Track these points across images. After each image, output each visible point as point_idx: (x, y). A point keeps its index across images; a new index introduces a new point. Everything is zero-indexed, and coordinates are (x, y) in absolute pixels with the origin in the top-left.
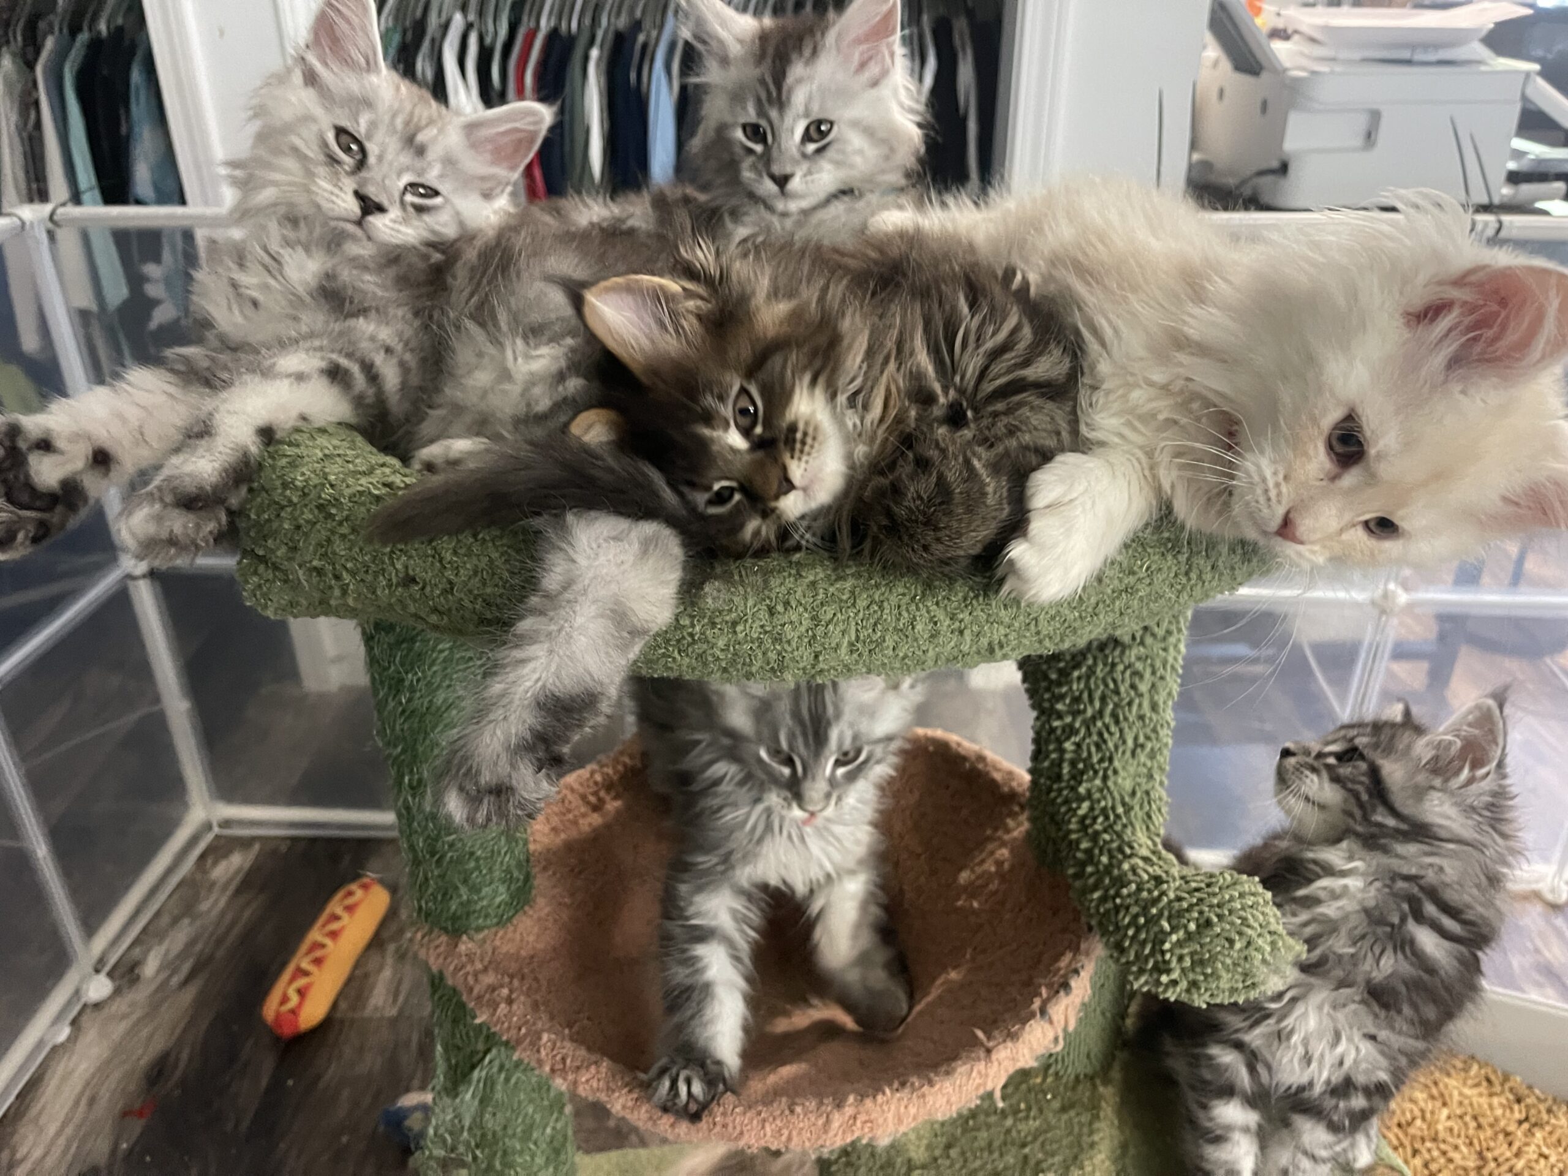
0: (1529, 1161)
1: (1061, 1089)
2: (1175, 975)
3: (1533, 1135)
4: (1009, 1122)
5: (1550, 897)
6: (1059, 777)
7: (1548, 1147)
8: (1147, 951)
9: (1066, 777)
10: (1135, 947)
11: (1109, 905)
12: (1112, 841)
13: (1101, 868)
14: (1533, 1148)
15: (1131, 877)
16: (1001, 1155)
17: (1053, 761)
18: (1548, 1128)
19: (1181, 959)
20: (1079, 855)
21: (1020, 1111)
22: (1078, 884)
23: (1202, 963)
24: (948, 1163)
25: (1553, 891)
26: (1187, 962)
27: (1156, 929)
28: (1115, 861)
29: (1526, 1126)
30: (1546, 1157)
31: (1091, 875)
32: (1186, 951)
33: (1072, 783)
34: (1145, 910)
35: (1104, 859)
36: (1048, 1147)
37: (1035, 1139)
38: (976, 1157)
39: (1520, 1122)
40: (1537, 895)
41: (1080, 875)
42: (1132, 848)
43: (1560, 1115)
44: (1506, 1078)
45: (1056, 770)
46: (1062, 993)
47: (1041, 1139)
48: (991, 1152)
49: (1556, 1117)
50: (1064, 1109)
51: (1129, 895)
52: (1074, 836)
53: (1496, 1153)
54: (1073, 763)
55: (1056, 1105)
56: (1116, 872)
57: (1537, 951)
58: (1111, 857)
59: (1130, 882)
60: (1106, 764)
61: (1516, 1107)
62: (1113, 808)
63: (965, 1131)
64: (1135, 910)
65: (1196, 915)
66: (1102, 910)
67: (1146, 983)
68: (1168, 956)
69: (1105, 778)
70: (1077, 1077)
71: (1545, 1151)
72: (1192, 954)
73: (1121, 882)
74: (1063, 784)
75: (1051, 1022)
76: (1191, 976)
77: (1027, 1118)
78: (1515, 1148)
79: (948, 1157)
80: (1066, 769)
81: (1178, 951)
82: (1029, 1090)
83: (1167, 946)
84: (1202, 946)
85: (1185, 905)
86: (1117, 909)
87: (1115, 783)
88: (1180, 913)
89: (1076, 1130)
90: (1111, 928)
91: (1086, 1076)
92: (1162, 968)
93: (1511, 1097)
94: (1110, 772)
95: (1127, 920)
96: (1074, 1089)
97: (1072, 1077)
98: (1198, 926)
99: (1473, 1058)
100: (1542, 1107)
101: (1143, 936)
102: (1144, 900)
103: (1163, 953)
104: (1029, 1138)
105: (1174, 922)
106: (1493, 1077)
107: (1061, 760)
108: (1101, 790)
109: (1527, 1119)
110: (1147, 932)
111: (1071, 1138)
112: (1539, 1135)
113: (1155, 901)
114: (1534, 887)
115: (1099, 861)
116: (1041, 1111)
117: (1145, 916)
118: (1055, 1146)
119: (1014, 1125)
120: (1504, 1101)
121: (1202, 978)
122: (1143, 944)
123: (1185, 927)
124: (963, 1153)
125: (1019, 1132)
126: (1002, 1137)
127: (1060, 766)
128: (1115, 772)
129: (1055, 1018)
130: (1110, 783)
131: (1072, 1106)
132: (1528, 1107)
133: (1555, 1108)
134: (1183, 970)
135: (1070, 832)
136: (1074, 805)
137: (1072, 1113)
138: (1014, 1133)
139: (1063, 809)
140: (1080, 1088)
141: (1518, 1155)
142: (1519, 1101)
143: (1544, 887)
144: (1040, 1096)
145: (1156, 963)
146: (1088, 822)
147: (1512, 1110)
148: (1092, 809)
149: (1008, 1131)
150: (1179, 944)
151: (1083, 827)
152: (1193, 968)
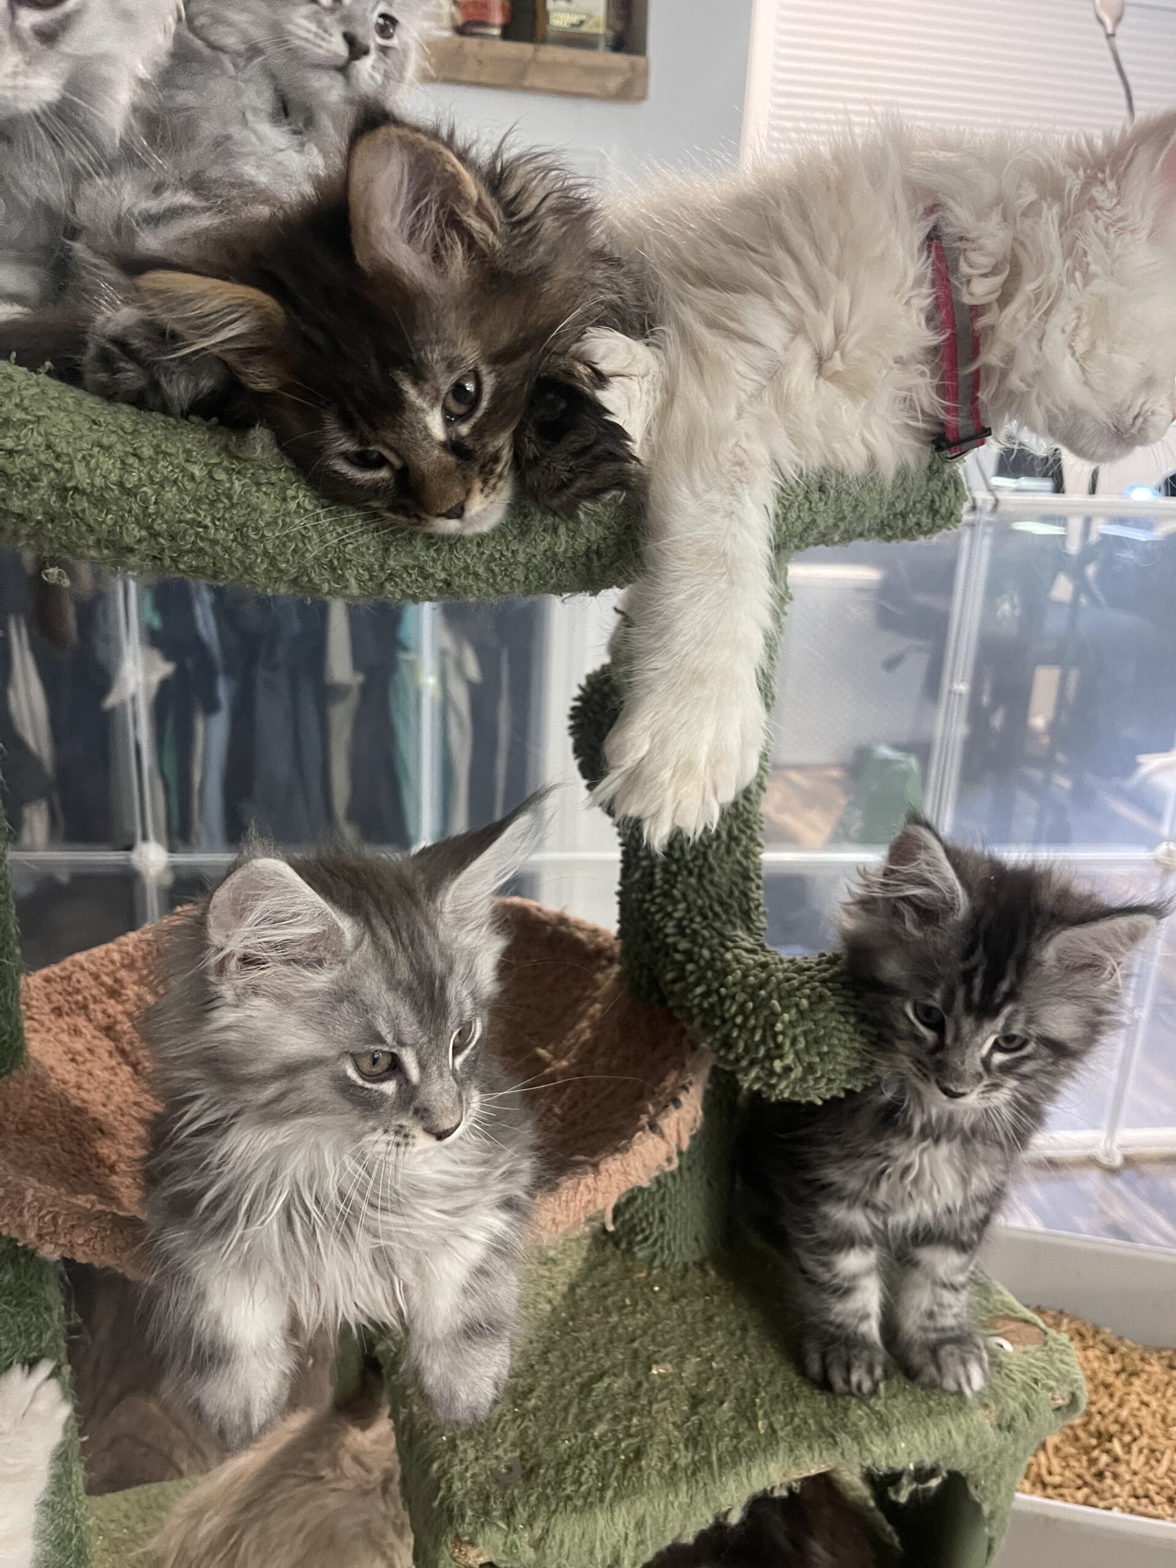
0: (1132, 1409)
1: (669, 1279)
2: (789, 1060)
3: (1131, 1384)
4: (614, 1318)
5: (1105, 1161)
6: (651, 887)
7: (1148, 1393)
8: (757, 1038)
9: (659, 883)
10: (745, 1036)
11: (714, 999)
12: (712, 937)
13: (702, 963)
14: (1133, 1397)
15: (735, 965)
16: (607, 1352)
17: (645, 868)
18: (1144, 1376)
19: (794, 1041)
20: (678, 957)
21: (625, 1306)
22: (678, 987)
23: (817, 1041)
24: (546, 1368)
25: (1107, 1155)
26: (801, 1045)
27: (766, 1013)
28: (716, 955)
29: (1123, 1376)
30: (1147, 1405)
31: (692, 973)
32: (799, 1030)
33: (666, 887)
34: (753, 997)
35: (706, 953)
36: (660, 1339)
37: (645, 1332)
38: (578, 1359)
39: (1118, 1373)
40: (1091, 1162)
41: (681, 977)
42: (733, 941)
43: (1153, 1361)
44: (1097, 1332)
45: (648, 879)
46: (671, 1107)
47: (651, 1332)
48: (596, 1351)
49: (1150, 1364)
50: (674, 1300)
51: (735, 984)
52: (670, 940)
53: (1099, 1405)
54: (666, 869)
55: (665, 1297)
56: (719, 964)
57: (1102, 1212)
58: (712, 950)
59: (734, 971)
60: (700, 862)
61: (1111, 1357)
62: (711, 908)
63: (564, 1333)
64: (741, 997)
65: (807, 991)
66: (706, 1005)
67: (757, 1079)
68: (780, 1038)
69: (700, 877)
70: (685, 1265)
71: (1146, 1398)
72: (805, 1034)
73: (725, 972)
74: (656, 892)
75: (662, 1136)
76: (807, 1059)
77: (634, 1313)
78: (1116, 1399)
79: (546, 1363)
80: (658, 876)
81: (790, 1032)
82: (633, 1285)
83: (779, 1027)
84: (815, 1022)
85: (795, 983)
86: (722, 1000)
87: (712, 882)
88: (790, 994)
89: (689, 1319)
90: (717, 1022)
91: (695, 1263)
92: (776, 1053)
93: (1105, 1348)
94: (705, 870)
95: (734, 1009)
96: (683, 1277)
97: (680, 1266)
98: (811, 1004)
99: (1061, 1312)
100: (1136, 1356)
101: (752, 1022)
102: (751, 986)
103: (775, 1036)
104: (639, 1332)
105: (786, 1002)
106: (1083, 1330)
107: (653, 866)
108: (697, 892)
109: (1123, 1370)
110: (757, 1019)
111: (684, 1327)
112: (1137, 1383)
113: (762, 985)
114: (1088, 1152)
115: (701, 956)
116: (649, 1304)
117: (752, 1001)
118: (667, 1337)
119: (620, 1321)
120: (1098, 1353)
121: (817, 1060)
122: (754, 1029)
123: (797, 1005)
124: (564, 1356)
125: (625, 1328)
126: (607, 1334)
127: (652, 874)
128: (711, 870)
129: (666, 1131)
130: (706, 883)
131: (683, 1295)
132: (1123, 1356)
133: (1147, 1355)
134: (797, 1054)
135: (667, 936)
136: (670, 909)
137: (684, 1301)
138: (620, 1330)
139: (658, 917)
140: (689, 1276)
141: (1120, 1405)
142: (1113, 1351)
143: (1099, 1152)
144: (646, 1290)
145: (768, 1050)
146: (685, 923)
147: (1107, 1362)
148: (688, 910)
149: (614, 1328)
150: (792, 1024)
151: (681, 930)
152: (807, 1048)
